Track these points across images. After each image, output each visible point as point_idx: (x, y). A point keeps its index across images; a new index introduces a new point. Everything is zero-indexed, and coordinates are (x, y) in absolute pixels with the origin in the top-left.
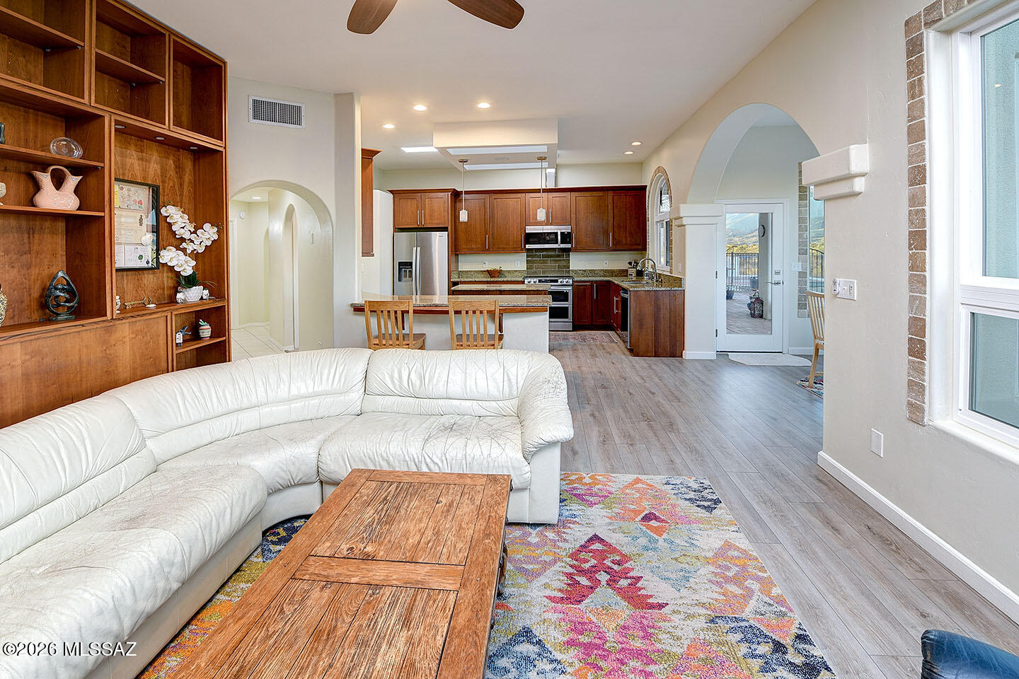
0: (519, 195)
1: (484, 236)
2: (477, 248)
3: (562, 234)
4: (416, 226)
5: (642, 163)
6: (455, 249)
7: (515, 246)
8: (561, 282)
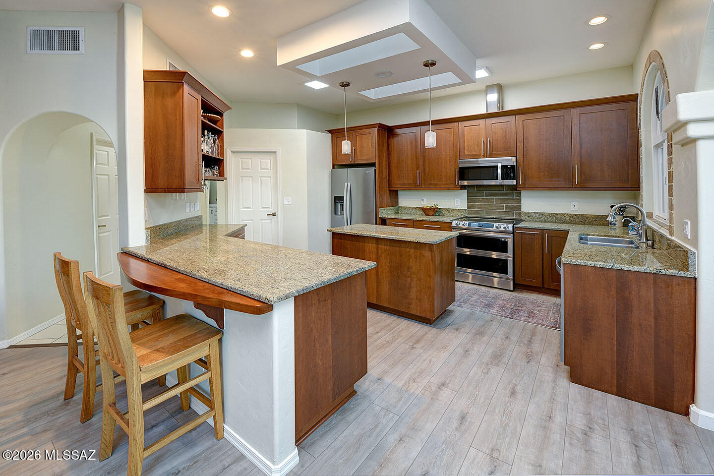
0: (452, 125)
1: (416, 172)
2: (409, 184)
3: (503, 167)
4: (349, 163)
5: (632, 66)
6: (389, 185)
7: (448, 182)
8: (497, 227)
